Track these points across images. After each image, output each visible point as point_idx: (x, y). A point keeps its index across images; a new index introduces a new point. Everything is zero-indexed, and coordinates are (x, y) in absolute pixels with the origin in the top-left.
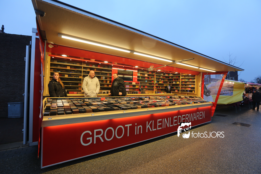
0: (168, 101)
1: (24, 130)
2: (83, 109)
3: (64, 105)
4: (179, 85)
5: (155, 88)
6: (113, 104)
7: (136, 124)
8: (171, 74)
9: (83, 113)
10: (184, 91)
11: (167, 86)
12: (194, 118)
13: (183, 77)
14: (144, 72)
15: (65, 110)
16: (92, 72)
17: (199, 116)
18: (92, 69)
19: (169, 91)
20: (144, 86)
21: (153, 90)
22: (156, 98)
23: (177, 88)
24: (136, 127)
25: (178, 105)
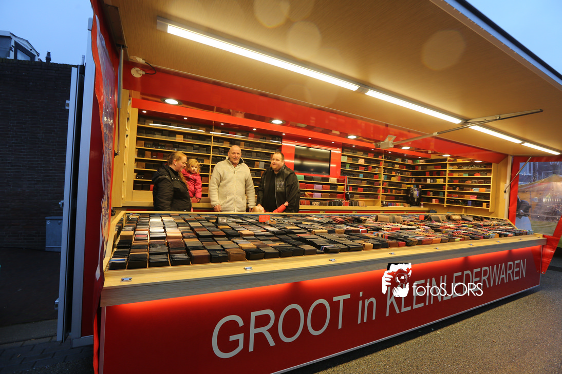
0: (427, 227)
1: (60, 301)
2: (219, 247)
3: (168, 235)
4: (442, 186)
5: (381, 193)
6: (294, 233)
7: (361, 294)
8: (421, 161)
9: (221, 262)
10: (457, 202)
11: (409, 189)
12: (502, 276)
13: (455, 168)
14: (356, 153)
15: (171, 251)
17: (513, 272)
19: (416, 200)
20: (355, 188)
21: (376, 197)
22: (394, 218)
23: (435, 193)
24: (361, 302)
25: (461, 240)
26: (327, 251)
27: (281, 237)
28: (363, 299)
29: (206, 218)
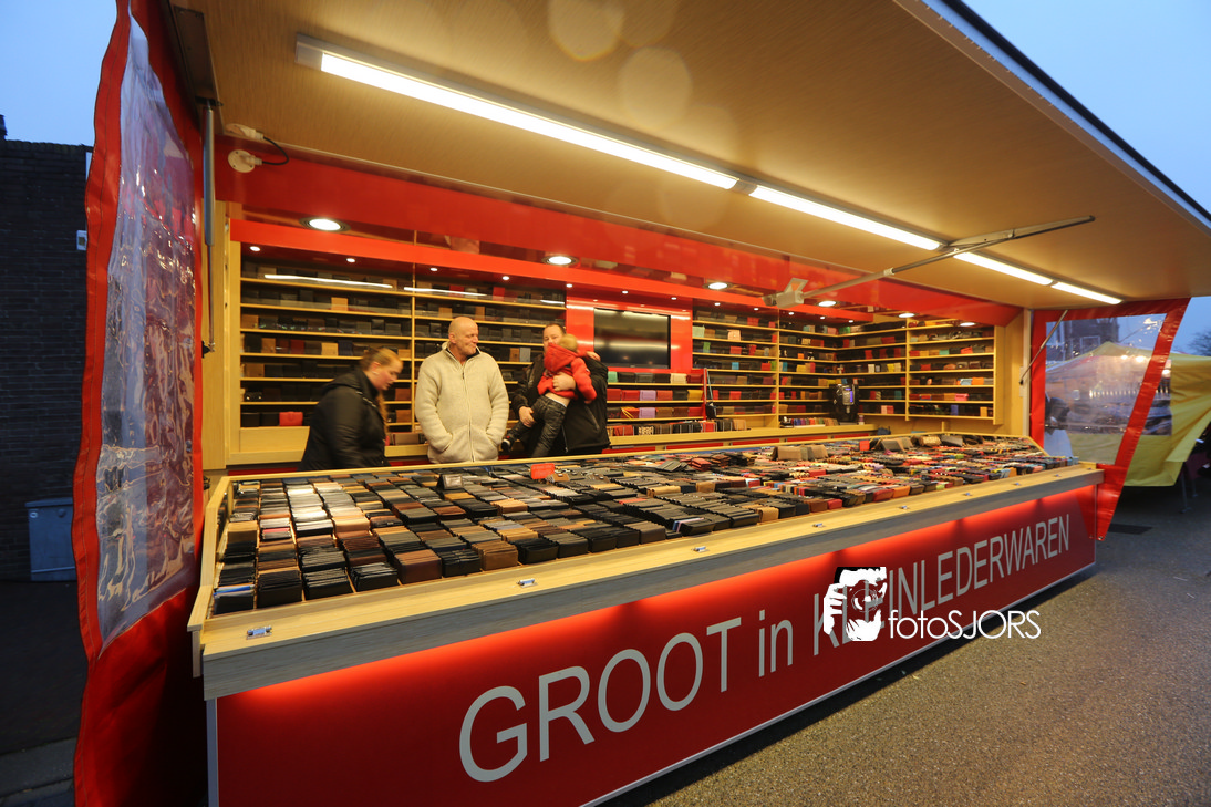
4: (898, 379)
5: (777, 400)
8: (854, 328)
10: (929, 408)
11: (834, 388)
13: (923, 340)
14: (723, 318)
16: (466, 326)
17: (1046, 543)
18: (461, 308)
19: (848, 411)
20: (724, 392)
21: (768, 408)
22: (809, 451)
23: (886, 394)
24: (762, 631)
25: (946, 486)
26: (687, 531)
27: (586, 508)
28: (767, 625)
29: (412, 478)
